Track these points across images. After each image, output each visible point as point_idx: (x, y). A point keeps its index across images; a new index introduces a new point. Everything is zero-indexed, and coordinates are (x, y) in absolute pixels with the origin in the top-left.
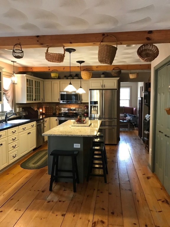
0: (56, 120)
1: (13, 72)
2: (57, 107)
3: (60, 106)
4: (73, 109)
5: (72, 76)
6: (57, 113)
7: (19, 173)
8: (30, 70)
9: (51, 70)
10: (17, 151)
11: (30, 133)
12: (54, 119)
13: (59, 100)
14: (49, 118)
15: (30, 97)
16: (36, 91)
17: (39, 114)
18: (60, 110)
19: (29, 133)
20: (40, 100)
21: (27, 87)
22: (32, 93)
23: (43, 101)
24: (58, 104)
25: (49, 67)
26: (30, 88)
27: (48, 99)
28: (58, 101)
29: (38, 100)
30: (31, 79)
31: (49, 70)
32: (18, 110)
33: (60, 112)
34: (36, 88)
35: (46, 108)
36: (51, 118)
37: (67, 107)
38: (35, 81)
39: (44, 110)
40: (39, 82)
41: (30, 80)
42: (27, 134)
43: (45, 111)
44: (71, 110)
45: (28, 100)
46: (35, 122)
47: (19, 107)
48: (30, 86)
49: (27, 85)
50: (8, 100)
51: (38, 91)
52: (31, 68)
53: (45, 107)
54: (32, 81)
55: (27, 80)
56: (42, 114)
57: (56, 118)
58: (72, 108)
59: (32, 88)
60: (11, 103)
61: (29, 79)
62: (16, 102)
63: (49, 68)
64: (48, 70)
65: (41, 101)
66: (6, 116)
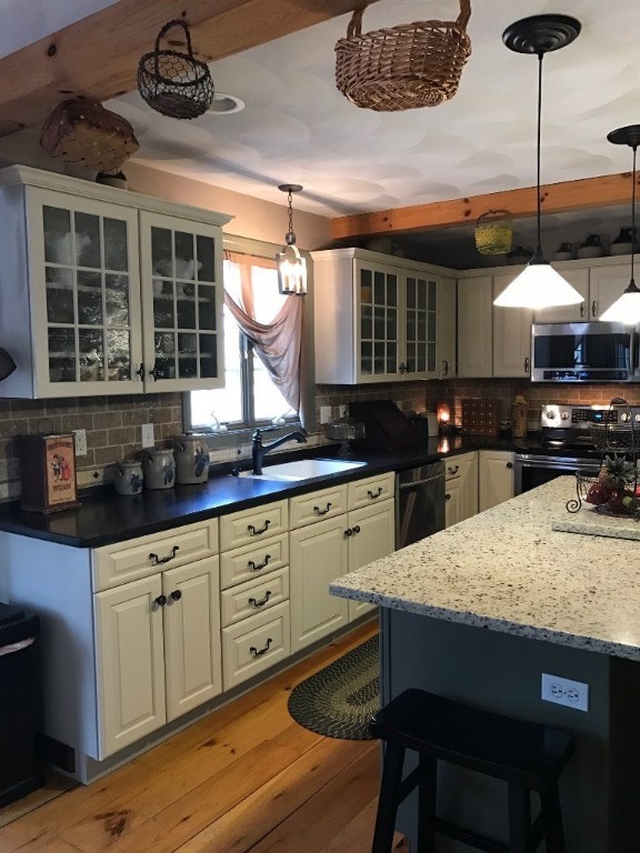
0: (509, 465)
1: (287, 238)
2: (520, 399)
3: (538, 394)
4: (600, 412)
5: (597, 244)
6: (520, 432)
7: (265, 746)
8: (381, 227)
9: (474, 216)
10: (278, 622)
11: (357, 530)
12: (498, 463)
13: (526, 365)
14: (472, 455)
15: (379, 352)
16: (410, 327)
17: (432, 431)
18: (536, 415)
19: (348, 533)
20: (432, 368)
21: (366, 311)
22: (392, 335)
23: (451, 374)
24: (523, 384)
25: (466, 201)
26: (379, 312)
27: (477, 365)
28: (520, 373)
29: (421, 369)
30: (386, 270)
31: (468, 213)
32: (325, 414)
33: (535, 427)
34: (410, 315)
35: (468, 407)
36: (486, 454)
37: (571, 401)
38: (410, 282)
39: (459, 413)
40: (433, 285)
41: (379, 276)
42: (339, 533)
43: (463, 418)
44: (590, 415)
45: (365, 366)
46: (393, 473)
47: (334, 403)
48: (379, 300)
49: (365, 297)
50: (273, 371)
51: (422, 328)
52: (386, 216)
53: (463, 402)
54: (392, 279)
55: (365, 275)
56: (448, 431)
57: (509, 456)
58: (596, 408)
59: (392, 313)
60: (291, 383)
61: (373, 268)
62: (318, 381)
63: (466, 207)
64: (460, 218)
65: (438, 374)
66: (258, 443)
